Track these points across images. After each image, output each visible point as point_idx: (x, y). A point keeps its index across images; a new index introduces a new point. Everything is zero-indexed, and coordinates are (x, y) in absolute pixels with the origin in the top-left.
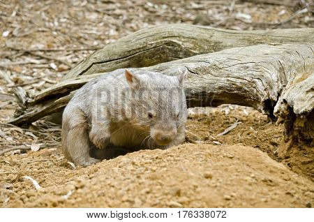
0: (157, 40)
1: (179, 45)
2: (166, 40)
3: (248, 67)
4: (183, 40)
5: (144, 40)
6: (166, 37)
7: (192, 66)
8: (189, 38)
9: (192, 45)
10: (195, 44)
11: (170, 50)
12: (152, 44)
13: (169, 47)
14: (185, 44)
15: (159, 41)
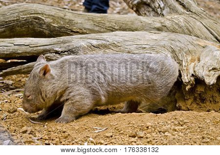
0: (26, 15)
1: (43, 20)
2: (33, 15)
3: (145, 48)
4: (45, 16)
5: (16, 14)
6: (33, 14)
7: (95, 42)
8: (48, 15)
9: (52, 21)
10: (54, 20)
11: (37, 22)
12: (23, 18)
13: (37, 21)
14: (47, 19)
15: (29, 16)
